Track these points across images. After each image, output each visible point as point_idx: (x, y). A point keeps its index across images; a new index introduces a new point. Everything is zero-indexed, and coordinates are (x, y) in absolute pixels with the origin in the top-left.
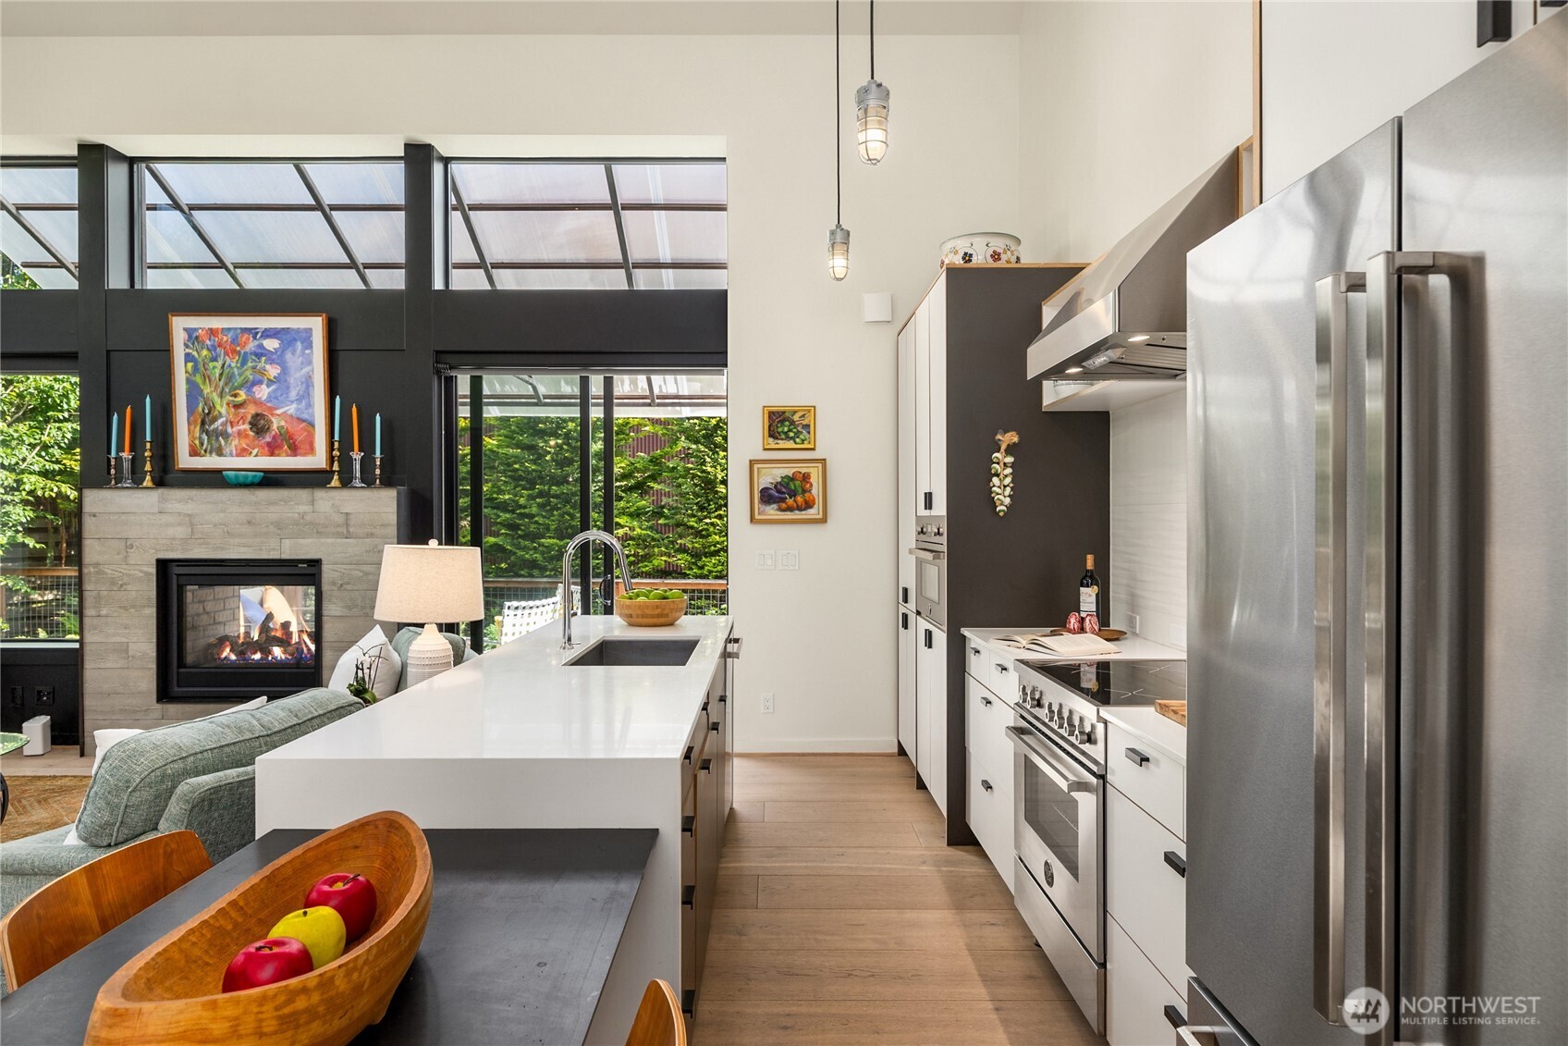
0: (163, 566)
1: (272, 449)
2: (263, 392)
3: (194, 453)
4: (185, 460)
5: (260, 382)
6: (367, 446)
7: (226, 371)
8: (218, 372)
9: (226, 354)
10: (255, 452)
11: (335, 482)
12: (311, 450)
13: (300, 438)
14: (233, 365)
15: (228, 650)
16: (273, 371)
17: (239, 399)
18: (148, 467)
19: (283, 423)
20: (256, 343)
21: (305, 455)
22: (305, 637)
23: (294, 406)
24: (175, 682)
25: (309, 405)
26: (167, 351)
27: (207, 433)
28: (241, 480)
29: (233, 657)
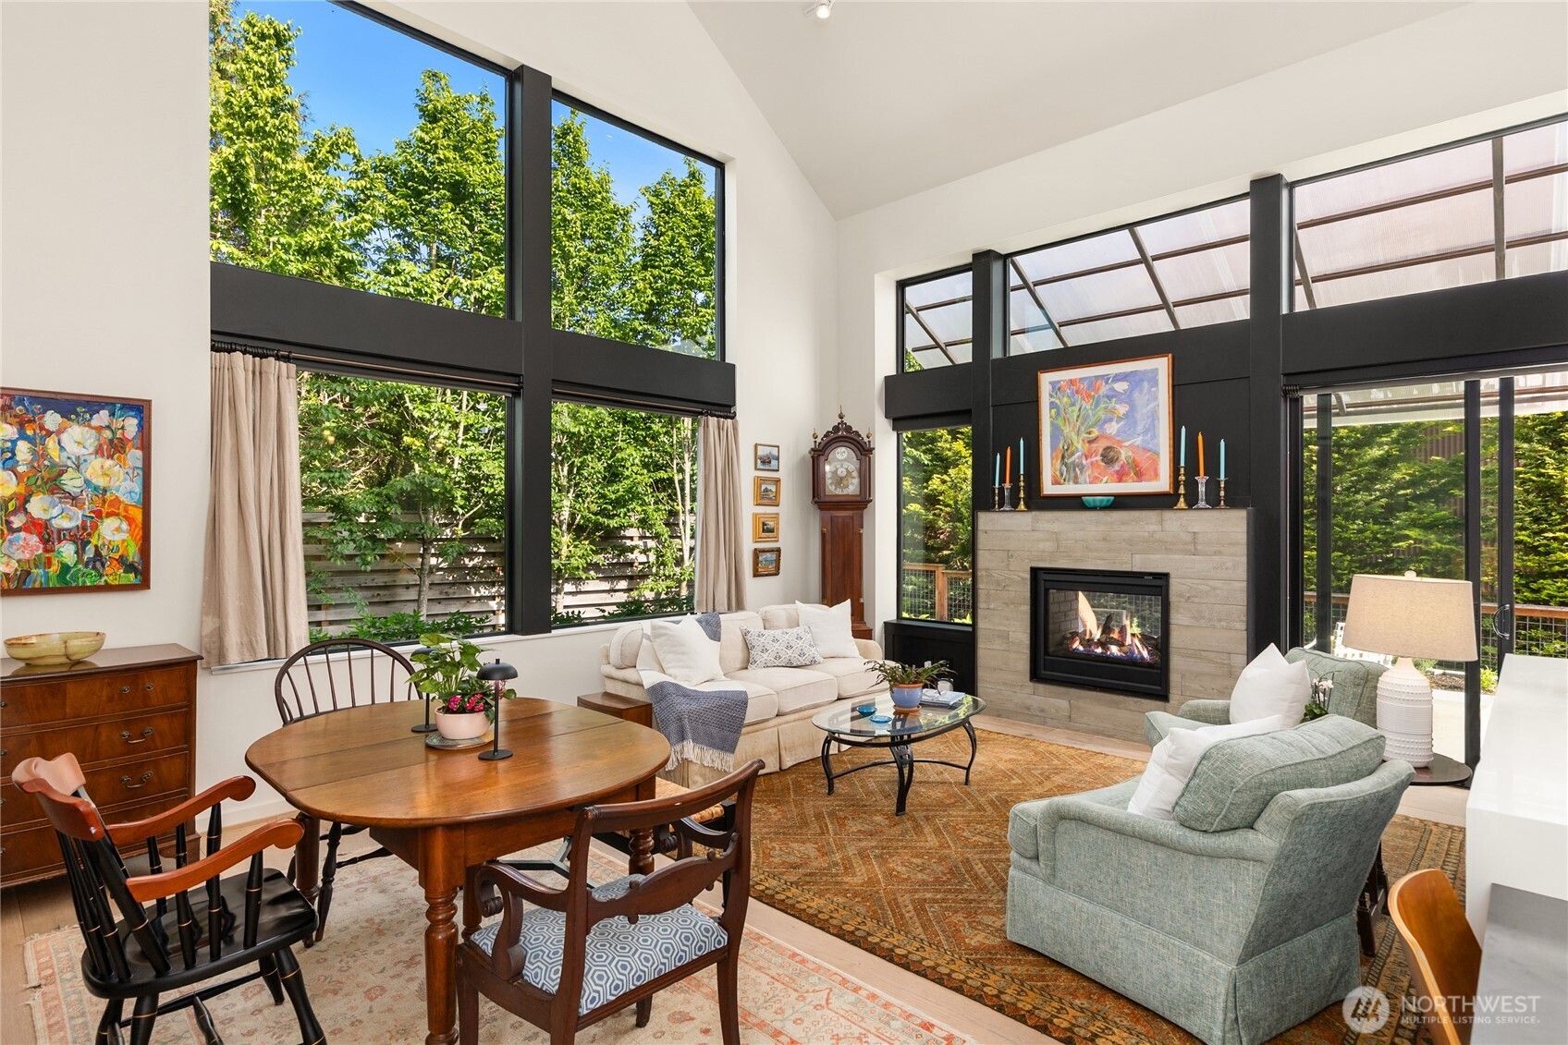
0: (1035, 572)
1: (1120, 477)
2: (1113, 428)
3: (1056, 482)
4: (1049, 488)
5: (1111, 420)
6: (1212, 470)
7: (1082, 414)
8: (1075, 414)
9: (1083, 399)
10: (1105, 479)
11: (1181, 503)
12: (1156, 476)
13: (1144, 465)
14: (1088, 407)
15: (1077, 643)
16: (1122, 409)
17: (1093, 436)
18: (1022, 495)
19: (1130, 454)
20: (1108, 387)
21: (1149, 480)
22: (1137, 641)
23: (1141, 438)
24: (1042, 667)
25: (1154, 436)
26: (1036, 402)
27: (1066, 465)
28: (1098, 504)
29: (1081, 648)
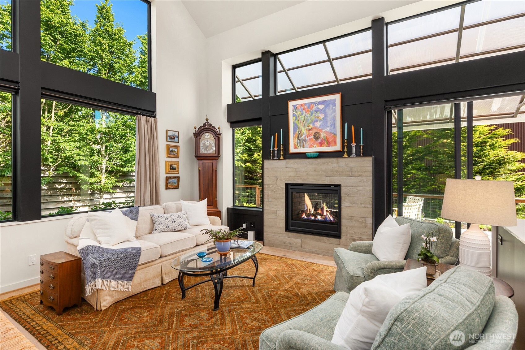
0: (287, 185)
1: (321, 145)
2: (318, 124)
3: (295, 147)
4: (292, 150)
5: (317, 121)
6: (358, 141)
7: (306, 118)
8: (303, 119)
9: (306, 112)
10: (315, 146)
11: (345, 155)
12: (335, 144)
13: (331, 139)
14: (308, 116)
15: (304, 215)
16: (322, 116)
17: (310, 128)
18: (282, 153)
19: (325, 135)
20: (316, 107)
21: (332, 146)
22: (328, 214)
23: (329, 128)
24: (290, 225)
25: (335, 127)
26: (287, 114)
27: (299, 140)
28: (312, 156)
29: (306, 217)
